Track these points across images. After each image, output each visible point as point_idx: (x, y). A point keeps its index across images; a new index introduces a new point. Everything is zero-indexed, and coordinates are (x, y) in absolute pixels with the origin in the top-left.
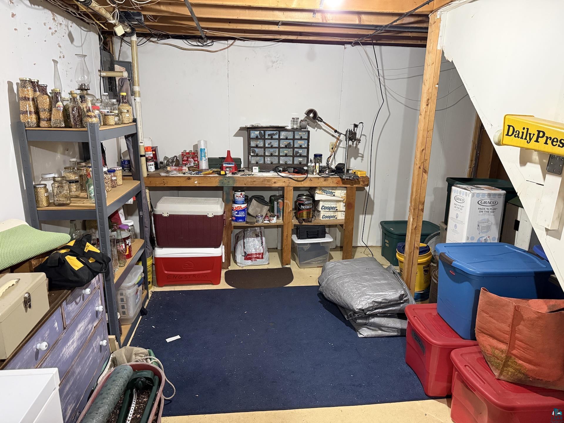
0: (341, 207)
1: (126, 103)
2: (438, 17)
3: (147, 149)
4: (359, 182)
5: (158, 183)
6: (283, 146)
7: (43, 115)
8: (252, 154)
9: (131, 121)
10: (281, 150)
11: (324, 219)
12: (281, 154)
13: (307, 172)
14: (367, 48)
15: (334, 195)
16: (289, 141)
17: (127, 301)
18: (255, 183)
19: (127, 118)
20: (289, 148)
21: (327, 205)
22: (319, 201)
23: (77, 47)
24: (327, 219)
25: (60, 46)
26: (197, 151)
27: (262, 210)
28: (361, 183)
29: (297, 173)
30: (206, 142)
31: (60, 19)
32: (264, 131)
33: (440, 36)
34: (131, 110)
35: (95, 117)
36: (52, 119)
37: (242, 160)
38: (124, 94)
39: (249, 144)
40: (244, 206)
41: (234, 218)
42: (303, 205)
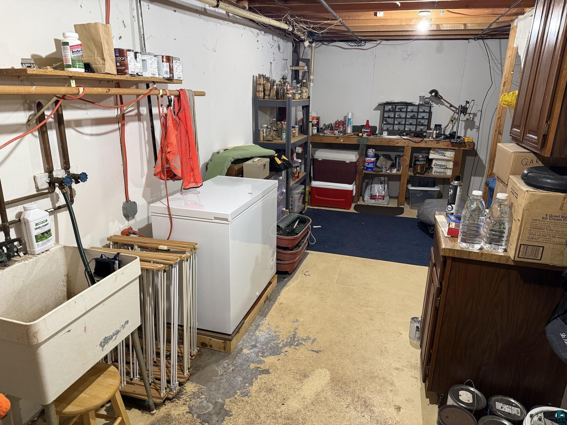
0: (451, 165)
1: (305, 86)
2: (515, 24)
3: (313, 118)
4: (466, 146)
5: (317, 140)
6: (409, 117)
7: (267, 93)
8: (384, 123)
9: (307, 98)
10: (407, 120)
11: (436, 174)
12: (407, 123)
13: (425, 137)
14: (488, 41)
15: (445, 155)
16: (414, 113)
17: (294, 201)
18: (382, 143)
19: (305, 95)
20: (414, 119)
21: (439, 163)
22: (432, 160)
23: (281, 53)
24: (438, 174)
25: (274, 54)
26: (346, 120)
27: (386, 164)
28: (467, 146)
29: (417, 137)
30: (352, 114)
31: (275, 38)
32: (396, 106)
33: (516, 37)
34: (307, 91)
35: (290, 94)
36: (271, 95)
37: (378, 128)
38: (305, 81)
39: (383, 115)
40: (373, 159)
41: (365, 168)
42: (418, 161)
